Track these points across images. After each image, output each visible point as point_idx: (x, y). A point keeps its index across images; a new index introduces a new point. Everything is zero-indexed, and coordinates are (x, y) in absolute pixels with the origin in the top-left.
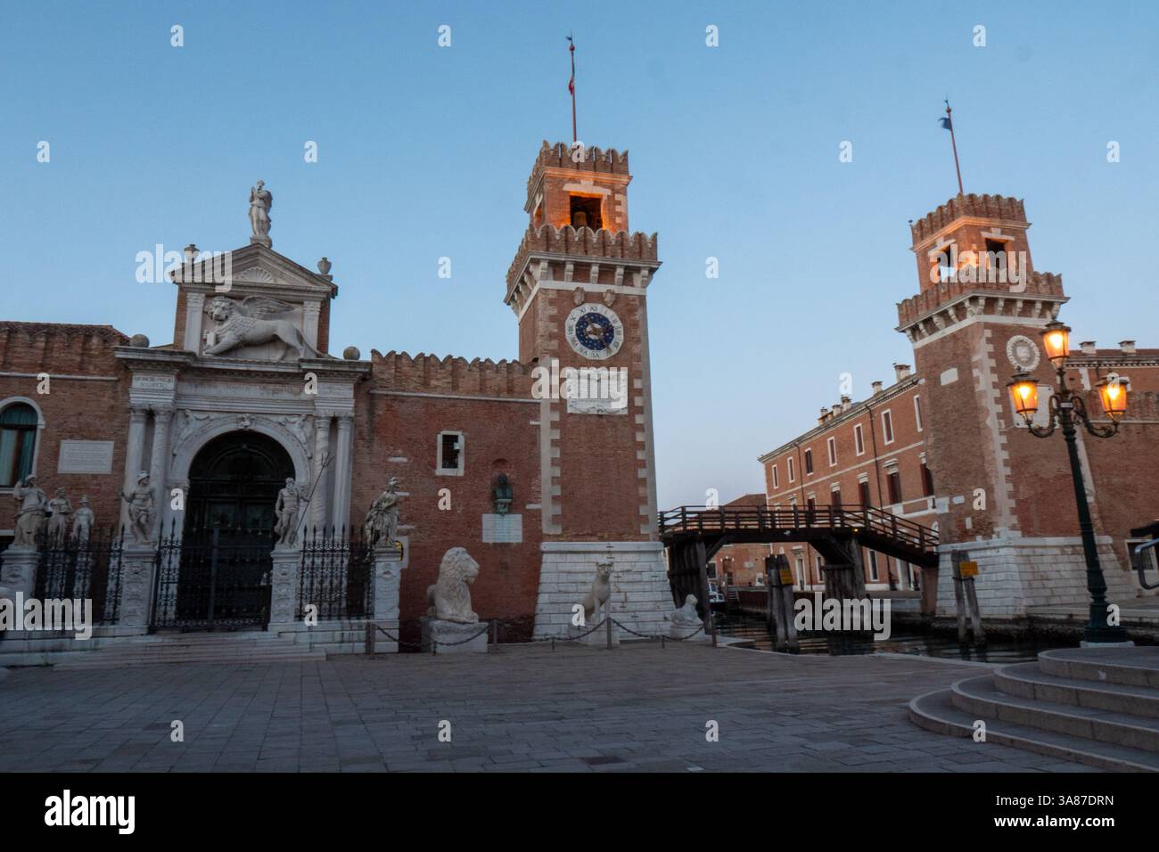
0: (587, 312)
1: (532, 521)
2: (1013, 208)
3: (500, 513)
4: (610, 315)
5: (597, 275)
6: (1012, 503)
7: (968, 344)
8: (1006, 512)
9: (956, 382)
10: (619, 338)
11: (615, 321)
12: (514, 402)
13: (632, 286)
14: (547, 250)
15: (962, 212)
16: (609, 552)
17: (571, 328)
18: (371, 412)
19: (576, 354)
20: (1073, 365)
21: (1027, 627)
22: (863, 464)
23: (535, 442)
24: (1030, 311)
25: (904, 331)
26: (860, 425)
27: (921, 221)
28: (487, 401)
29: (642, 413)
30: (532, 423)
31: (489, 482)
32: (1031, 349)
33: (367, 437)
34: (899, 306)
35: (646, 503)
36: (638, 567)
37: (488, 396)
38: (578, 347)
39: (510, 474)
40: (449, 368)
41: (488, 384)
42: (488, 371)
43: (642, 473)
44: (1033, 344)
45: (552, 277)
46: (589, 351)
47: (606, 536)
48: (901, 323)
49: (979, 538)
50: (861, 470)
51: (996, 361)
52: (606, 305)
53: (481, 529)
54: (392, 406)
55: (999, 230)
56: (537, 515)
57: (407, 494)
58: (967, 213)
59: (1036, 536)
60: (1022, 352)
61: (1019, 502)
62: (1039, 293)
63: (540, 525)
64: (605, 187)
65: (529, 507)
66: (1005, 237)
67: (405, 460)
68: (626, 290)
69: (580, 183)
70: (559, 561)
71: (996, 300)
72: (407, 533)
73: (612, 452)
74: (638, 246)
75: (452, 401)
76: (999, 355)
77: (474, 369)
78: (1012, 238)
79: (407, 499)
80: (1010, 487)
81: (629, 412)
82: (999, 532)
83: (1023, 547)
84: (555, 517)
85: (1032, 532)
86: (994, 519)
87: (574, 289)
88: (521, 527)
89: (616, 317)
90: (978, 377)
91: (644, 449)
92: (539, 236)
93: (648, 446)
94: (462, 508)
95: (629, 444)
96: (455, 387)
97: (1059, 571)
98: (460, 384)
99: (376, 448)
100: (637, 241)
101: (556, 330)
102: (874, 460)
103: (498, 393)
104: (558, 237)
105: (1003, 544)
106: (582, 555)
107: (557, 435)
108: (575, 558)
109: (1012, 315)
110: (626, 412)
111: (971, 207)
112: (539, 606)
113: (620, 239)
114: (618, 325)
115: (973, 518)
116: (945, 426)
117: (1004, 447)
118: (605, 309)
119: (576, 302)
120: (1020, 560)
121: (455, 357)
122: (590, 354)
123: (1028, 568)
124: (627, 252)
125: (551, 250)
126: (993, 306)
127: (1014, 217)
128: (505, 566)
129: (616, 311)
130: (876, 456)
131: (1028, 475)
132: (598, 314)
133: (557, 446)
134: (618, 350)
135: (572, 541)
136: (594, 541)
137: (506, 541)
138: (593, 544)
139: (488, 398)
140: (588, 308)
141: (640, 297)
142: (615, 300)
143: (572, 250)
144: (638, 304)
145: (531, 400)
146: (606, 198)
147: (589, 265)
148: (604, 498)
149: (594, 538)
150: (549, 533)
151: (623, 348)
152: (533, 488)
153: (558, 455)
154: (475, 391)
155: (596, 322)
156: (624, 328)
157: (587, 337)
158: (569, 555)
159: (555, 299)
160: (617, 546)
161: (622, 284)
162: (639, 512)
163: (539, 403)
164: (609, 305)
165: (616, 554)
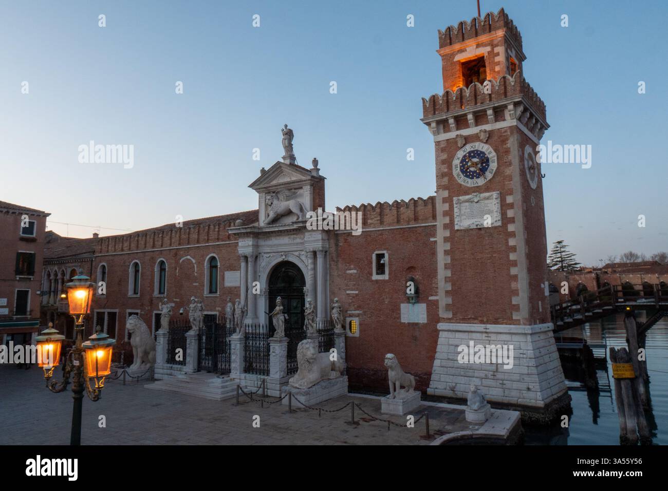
0: (468, 151)
1: (433, 308)
3: (411, 303)
4: (485, 148)
5: (473, 121)
10: (493, 166)
12: (419, 227)
13: (504, 120)
14: (434, 113)
16: (486, 332)
17: (456, 166)
18: (337, 245)
19: (461, 185)
23: (434, 253)
28: (401, 229)
29: (514, 221)
30: (432, 239)
31: (404, 282)
33: (335, 260)
35: (518, 295)
37: (402, 225)
38: (462, 180)
39: (417, 277)
40: (378, 210)
41: (402, 217)
42: (402, 208)
43: (513, 270)
45: (442, 131)
46: (470, 180)
47: (485, 320)
52: (482, 142)
53: (400, 314)
54: (347, 240)
56: (436, 303)
57: (357, 292)
63: (438, 311)
64: (485, 45)
65: (431, 298)
67: (355, 271)
68: (499, 125)
69: (466, 50)
70: (451, 337)
72: (358, 316)
73: (489, 256)
74: (504, 87)
75: (380, 232)
77: (393, 208)
79: (357, 295)
81: (502, 223)
84: (447, 306)
87: (456, 137)
88: (426, 313)
89: (491, 149)
91: (515, 251)
92: (428, 105)
93: (519, 248)
94: (388, 300)
95: (503, 248)
96: (382, 222)
98: (385, 220)
99: (340, 265)
100: (503, 83)
101: (446, 170)
103: (408, 223)
104: (441, 102)
106: (467, 333)
107: (448, 246)
110: (499, 224)
112: (434, 368)
114: (491, 154)
118: (483, 144)
119: (459, 145)
121: (382, 202)
122: (470, 183)
124: (494, 95)
125: (437, 113)
128: (415, 338)
129: (491, 144)
132: (477, 151)
133: (448, 254)
134: (492, 175)
135: (460, 323)
136: (475, 323)
137: (416, 322)
138: (474, 326)
139: (401, 227)
140: (468, 148)
141: (510, 127)
142: (488, 136)
143: (452, 107)
144: (509, 133)
145: (430, 224)
146: (487, 54)
147: (465, 115)
148: (483, 291)
149: (476, 321)
150: (444, 317)
151: (497, 173)
152: (434, 285)
153: (449, 261)
154: (394, 223)
155: (475, 157)
156: (497, 156)
157: (468, 170)
158: (457, 333)
159: (445, 147)
160: (492, 328)
161: (494, 122)
162: (511, 302)
163: (436, 225)
164: (485, 141)
165: (492, 334)
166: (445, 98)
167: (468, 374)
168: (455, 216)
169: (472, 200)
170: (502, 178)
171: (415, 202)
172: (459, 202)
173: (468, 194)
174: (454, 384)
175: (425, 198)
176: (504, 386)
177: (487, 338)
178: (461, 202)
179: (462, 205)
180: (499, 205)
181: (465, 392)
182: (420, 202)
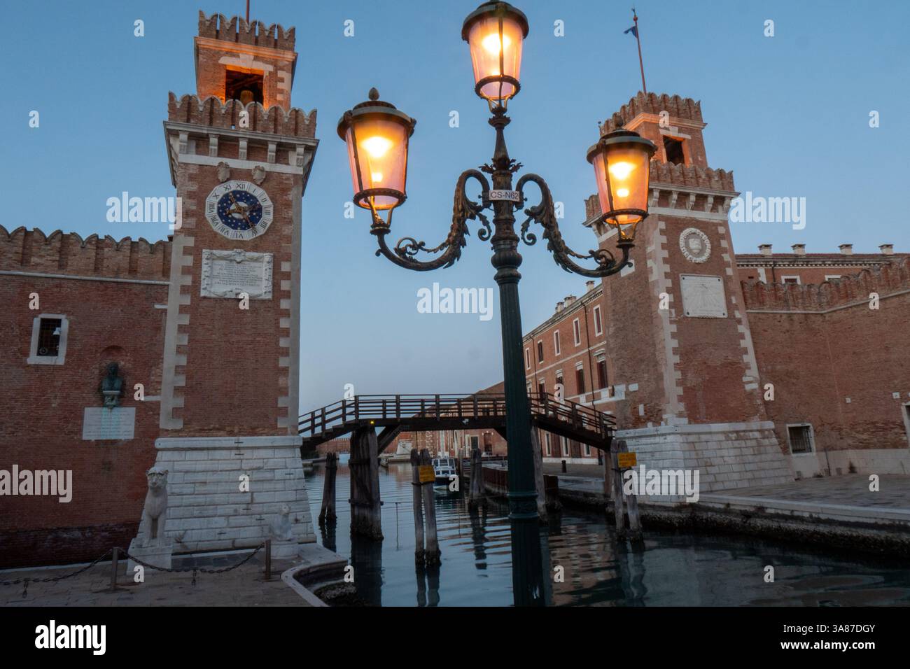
0: (232, 190)
1: (147, 413)
2: (690, 108)
3: (107, 406)
4: (259, 193)
5: (246, 151)
6: (680, 391)
7: (644, 236)
8: (674, 400)
9: (633, 272)
10: (268, 218)
11: (264, 200)
12: (136, 283)
13: (288, 164)
14: (188, 120)
15: (641, 110)
16: (238, 448)
17: (212, 206)
19: (216, 234)
20: (752, 265)
21: (689, 515)
22: (579, 354)
23: (158, 328)
24: (703, 205)
25: (590, 226)
26: (577, 319)
27: (607, 122)
28: (101, 282)
29: (289, 297)
30: (157, 306)
31: (97, 372)
32: (702, 242)
34: (587, 202)
35: (286, 394)
36: (271, 464)
37: (105, 276)
38: (218, 226)
39: (124, 363)
40: (57, 244)
41: (106, 263)
42: (106, 250)
43: (283, 362)
44: (705, 237)
45: (194, 150)
46: (231, 231)
47: (236, 430)
48: (588, 218)
49: (650, 424)
50: (578, 359)
51: (669, 252)
52: (255, 183)
53: (81, 425)
55: (677, 128)
56: (154, 406)
58: (645, 111)
59: (702, 422)
60: (694, 244)
61: (686, 390)
62: (711, 188)
63: (158, 419)
64: (267, 62)
65: (145, 399)
66: (682, 136)
68: (280, 168)
69: (238, 57)
70: (177, 458)
71: (670, 193)
73: (250, 339)
74: (294, 122)
75: (57, 281)
76: (672, 246)
77: (88, 246)
78: (688, 137)
80: (678, 375)
81: (273, 297)
82: (667, 420)
83: (689, 434)
84: (176, 410)
85: (698, 419)
86: (663, 407)
87: (217, 165)
88: (133, 424)
89: (266, 196)
90: (651, 267)
91: (288, 336)
92: (178, 107)
93: (293, 333)
94: (58, 401)
95: (271, 331)
96: (62, 266)
97: (723, 457)
98: (70, 263)
100: (294, 117)
101: (194, 208)
102: (587, 350)
103: (117, 273)
104: (201, 109)
105: (671, 432)
106: (205, 452)
107: (186, 320)
108: (196, 455)
109: (686, 208)
110: (269, 296)
111: (650, 106)
113: (273, 114)
114: (266, 203)
115: (645, 405)
116: (624, 316)
117: (673, 335)
118: (254, 187)
119: (220, 178)
120: (686, 447)
121: (66, 232)
122: (231, 234)
123: (693, 455)
124: (280, 128)
125: (192, 121)
126: (667, 199)
127: (691, 116)
128: (108, 466)
129: (267, 190)
130: (589, 347)
131: (696, 363)
132: (246, 192)
133: (185, 332)
134: (265, 230)
135: (194, 436)
136: (220, 436)
137: (113, 438)
138: (220, 440)
139: (104, 279)
140: (233, 185)
141: (295, 175)
142: (264, 177)
143: (218, 122)
144: (292, 182)
145: (158, 282)
146: (268, 74)
147: (237, 140)
148: (237, 388)
149: (222, 433)
150: (167, 428)
151: (272, 229)
152: (153, 378)
153: (185, 342)
154: (88, 271)
155: (242, 201)
156: (274, 207)
157: (230, 216)
158: (189, 453)
159: (196, 175)
160: (247, 441)
161: (274, 161)
162: (277, 403)
163: (168, 285)
164: (259, 183)
165: (246, 451)
166: (208, 106)
167: (205, 513)
168: (203, 277)
169: (232, 258)
170: (278, 237)
171: (133, 246)
172: (212, 258)
173: (226, 249)
174: (182, 532)
175: (152, 241)
176: (263, 522)
177: (238, 457)
178: (215, 257)
179: (216, 262)
180: (271, 271)
181: (200, 541)
182: (143, 246)
